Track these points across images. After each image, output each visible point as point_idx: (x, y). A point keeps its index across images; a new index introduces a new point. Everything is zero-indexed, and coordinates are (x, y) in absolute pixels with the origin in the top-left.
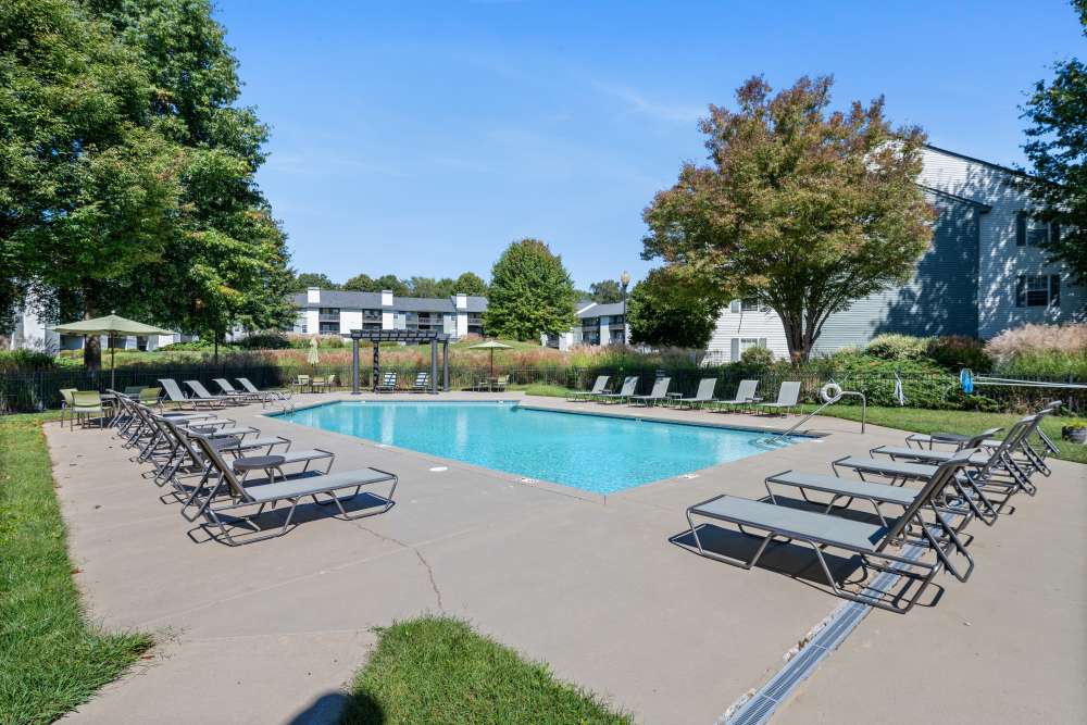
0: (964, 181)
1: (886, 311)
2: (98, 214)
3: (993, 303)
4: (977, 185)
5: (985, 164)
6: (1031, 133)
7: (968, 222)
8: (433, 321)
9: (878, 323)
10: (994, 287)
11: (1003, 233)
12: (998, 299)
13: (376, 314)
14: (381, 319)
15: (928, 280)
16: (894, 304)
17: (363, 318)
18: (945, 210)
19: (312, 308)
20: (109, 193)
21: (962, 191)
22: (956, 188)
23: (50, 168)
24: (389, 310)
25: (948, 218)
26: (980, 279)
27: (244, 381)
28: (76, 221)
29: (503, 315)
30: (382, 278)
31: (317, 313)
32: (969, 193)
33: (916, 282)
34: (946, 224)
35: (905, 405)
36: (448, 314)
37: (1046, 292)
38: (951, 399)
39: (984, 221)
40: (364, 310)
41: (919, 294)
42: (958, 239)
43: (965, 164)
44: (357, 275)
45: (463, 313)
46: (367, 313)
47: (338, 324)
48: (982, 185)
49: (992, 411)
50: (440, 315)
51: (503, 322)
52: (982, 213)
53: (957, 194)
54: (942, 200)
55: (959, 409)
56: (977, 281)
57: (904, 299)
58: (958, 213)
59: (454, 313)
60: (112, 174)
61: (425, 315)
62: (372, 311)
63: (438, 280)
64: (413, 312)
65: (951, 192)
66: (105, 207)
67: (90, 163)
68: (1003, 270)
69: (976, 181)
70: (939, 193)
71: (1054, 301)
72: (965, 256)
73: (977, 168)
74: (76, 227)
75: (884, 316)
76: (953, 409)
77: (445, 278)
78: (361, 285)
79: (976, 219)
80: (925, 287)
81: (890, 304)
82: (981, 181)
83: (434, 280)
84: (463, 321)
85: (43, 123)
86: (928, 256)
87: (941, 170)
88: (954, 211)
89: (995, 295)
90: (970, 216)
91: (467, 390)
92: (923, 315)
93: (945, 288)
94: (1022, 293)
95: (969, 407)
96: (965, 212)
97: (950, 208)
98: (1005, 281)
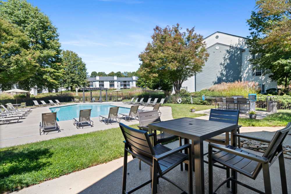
0: (238, 43)
1: (217, 79)
2: (17, 68)
3: (246, 76)
4: (241, 44)
5: (243, 38)
6: (250, 30)
7: (238, 54)
8: (127, 83)
9: (215, 82)
10: (246, 71)
11: (248, 56)
12: (247, 75)
13: (113, 82)
14: (114, 83)
15: (228, 70)
16: (219, 77)
17: (110, 83)
18: (232, 51)
19: (97, 81)
20: (18, 64)
21: (237, 46)
22: (236, 45)
23: (6, 60)
24: (116, 81)
25: (233, 53)
26: (242, 69)
27: (57, 101)
28: (12, 70)
29: (141, 81)
30: (117, 72)
31: (98, 82)
32: (239, 46)
33: (224, 71)
34: (232, 55)
35: (193, 104)
36: (131, 81)
37: (261, 72)
38: (201, 102)
39: (243, 53)
40: (110, 81)
41: (225, 74)
42: (236, 59)
43: (238, 38)
44: (111, 72)
45: (134, 81)
46: (111, 82)
47: (104, 85)
48: (243, 44)
49: (208, 105)
50: (129, 82)
51: (140, 83)
52: (242, 51)
53: (236, 47)
54: (231, 49)
55: (203, 104)
56: (241, 70)
57: (221, 75)
58: (235, 52)
59: (132, 81)
60: (18, 60)
61: (125, 82)
62: (112, 81)
63: (132, 72)
64: (122, 81)
65: (234, 46)
66: (18, 66)
67: (13, 58)
68: (248, 67)
69: (241, 43)
70: (230, 47)
71: (263, 74)
72: (237, 63)
73: (241, 39)
74: (12, 71)
75: (216, 80)
76: (201, 104)
77: (133, 72)
78: (112, 74)
79: (241, 53)
80: (227, 72)
81: (218, 77)
82: (242, 43)
83: (130, 72)
84: (135, 83)
85: (3, 51)
86: (228, 64)
87: (231, 40)
88: (234, 51)
89: (246, 73)
90: (239, 52)
91: (114, 101)
92: (226, 80)
93: (232, 72)
94: (254, 72)
95: (204, 104)
96: (237, 52)
97: (233, 51)
98: (249, 69)
